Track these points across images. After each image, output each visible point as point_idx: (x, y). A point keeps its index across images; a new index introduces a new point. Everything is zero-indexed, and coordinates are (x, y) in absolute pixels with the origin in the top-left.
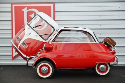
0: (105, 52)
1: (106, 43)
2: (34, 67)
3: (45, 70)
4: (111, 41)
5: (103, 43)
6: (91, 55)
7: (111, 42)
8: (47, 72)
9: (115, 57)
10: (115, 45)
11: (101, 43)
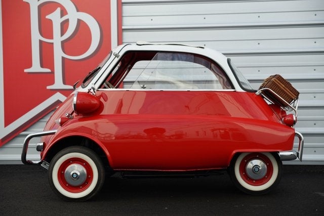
0: (265, 118)
1: (267, 93)
2: (45, 166)
3: (75, 176)
4: (282, 86)
5: (257, 93)
7: (282, 90)
8: (83, 179)
9: (296, 134)
10: (297, 98)
11: (251, 92)
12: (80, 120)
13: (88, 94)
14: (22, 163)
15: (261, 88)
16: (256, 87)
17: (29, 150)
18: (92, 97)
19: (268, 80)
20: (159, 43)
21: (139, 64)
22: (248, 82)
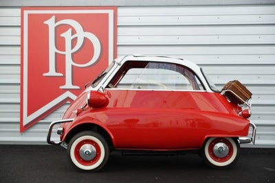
0: (227, 112)
3: (87, 153)
4: (240, 89)
5: (222, 94)
6: (197, 120)
7: (240, 92)
8: (94, 156)
9: (250, 124)
10: (251, 98)
11: (217, 93)
12: (91, 111)
13: (97, 92)
14: (48, 144)
15: (223, 90)
16: (220, 89)
17: (52, 134)
18: (101, 94)
19: (229, 84)
20: (151, 55)
21: (131, 71)
22: (214, 86)
